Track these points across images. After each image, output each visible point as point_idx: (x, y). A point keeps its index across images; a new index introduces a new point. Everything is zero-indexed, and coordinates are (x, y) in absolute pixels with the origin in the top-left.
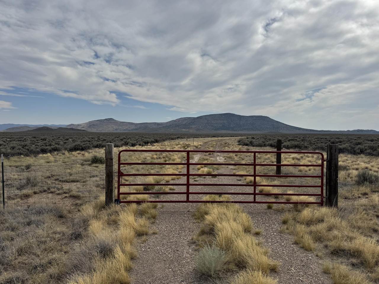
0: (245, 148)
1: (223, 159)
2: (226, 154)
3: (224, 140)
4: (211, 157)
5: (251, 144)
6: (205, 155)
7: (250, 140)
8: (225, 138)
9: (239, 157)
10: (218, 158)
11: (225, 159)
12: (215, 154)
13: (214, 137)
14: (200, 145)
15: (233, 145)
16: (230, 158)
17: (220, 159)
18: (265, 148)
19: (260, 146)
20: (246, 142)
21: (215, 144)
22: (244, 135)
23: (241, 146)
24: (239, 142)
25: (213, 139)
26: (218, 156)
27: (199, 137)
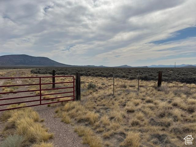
0: (35, 75)
1: (21, 82)
2: (23, 79)
3: (22, 70)
4: (13, 81)
5: (39, 72)
6: (8, 80)
7: (38, 70)
8: (22, 69)
9: (32, 80)
10: (18, 82)
11: (23, 82)
12: (16, 79)
13: (15, 68)
14: (4, 74)
15: (27, 73)
16: (26, 81)
17: (19, 82)
18: (47, 74)
19: (44, 73)
20: (36, 71)
21: (15, 73)
22: (35, 67)
23: (32, 74)
24: (31, 71)
25: (14, 70)
26: (18, 80)
27: (3, 69)
